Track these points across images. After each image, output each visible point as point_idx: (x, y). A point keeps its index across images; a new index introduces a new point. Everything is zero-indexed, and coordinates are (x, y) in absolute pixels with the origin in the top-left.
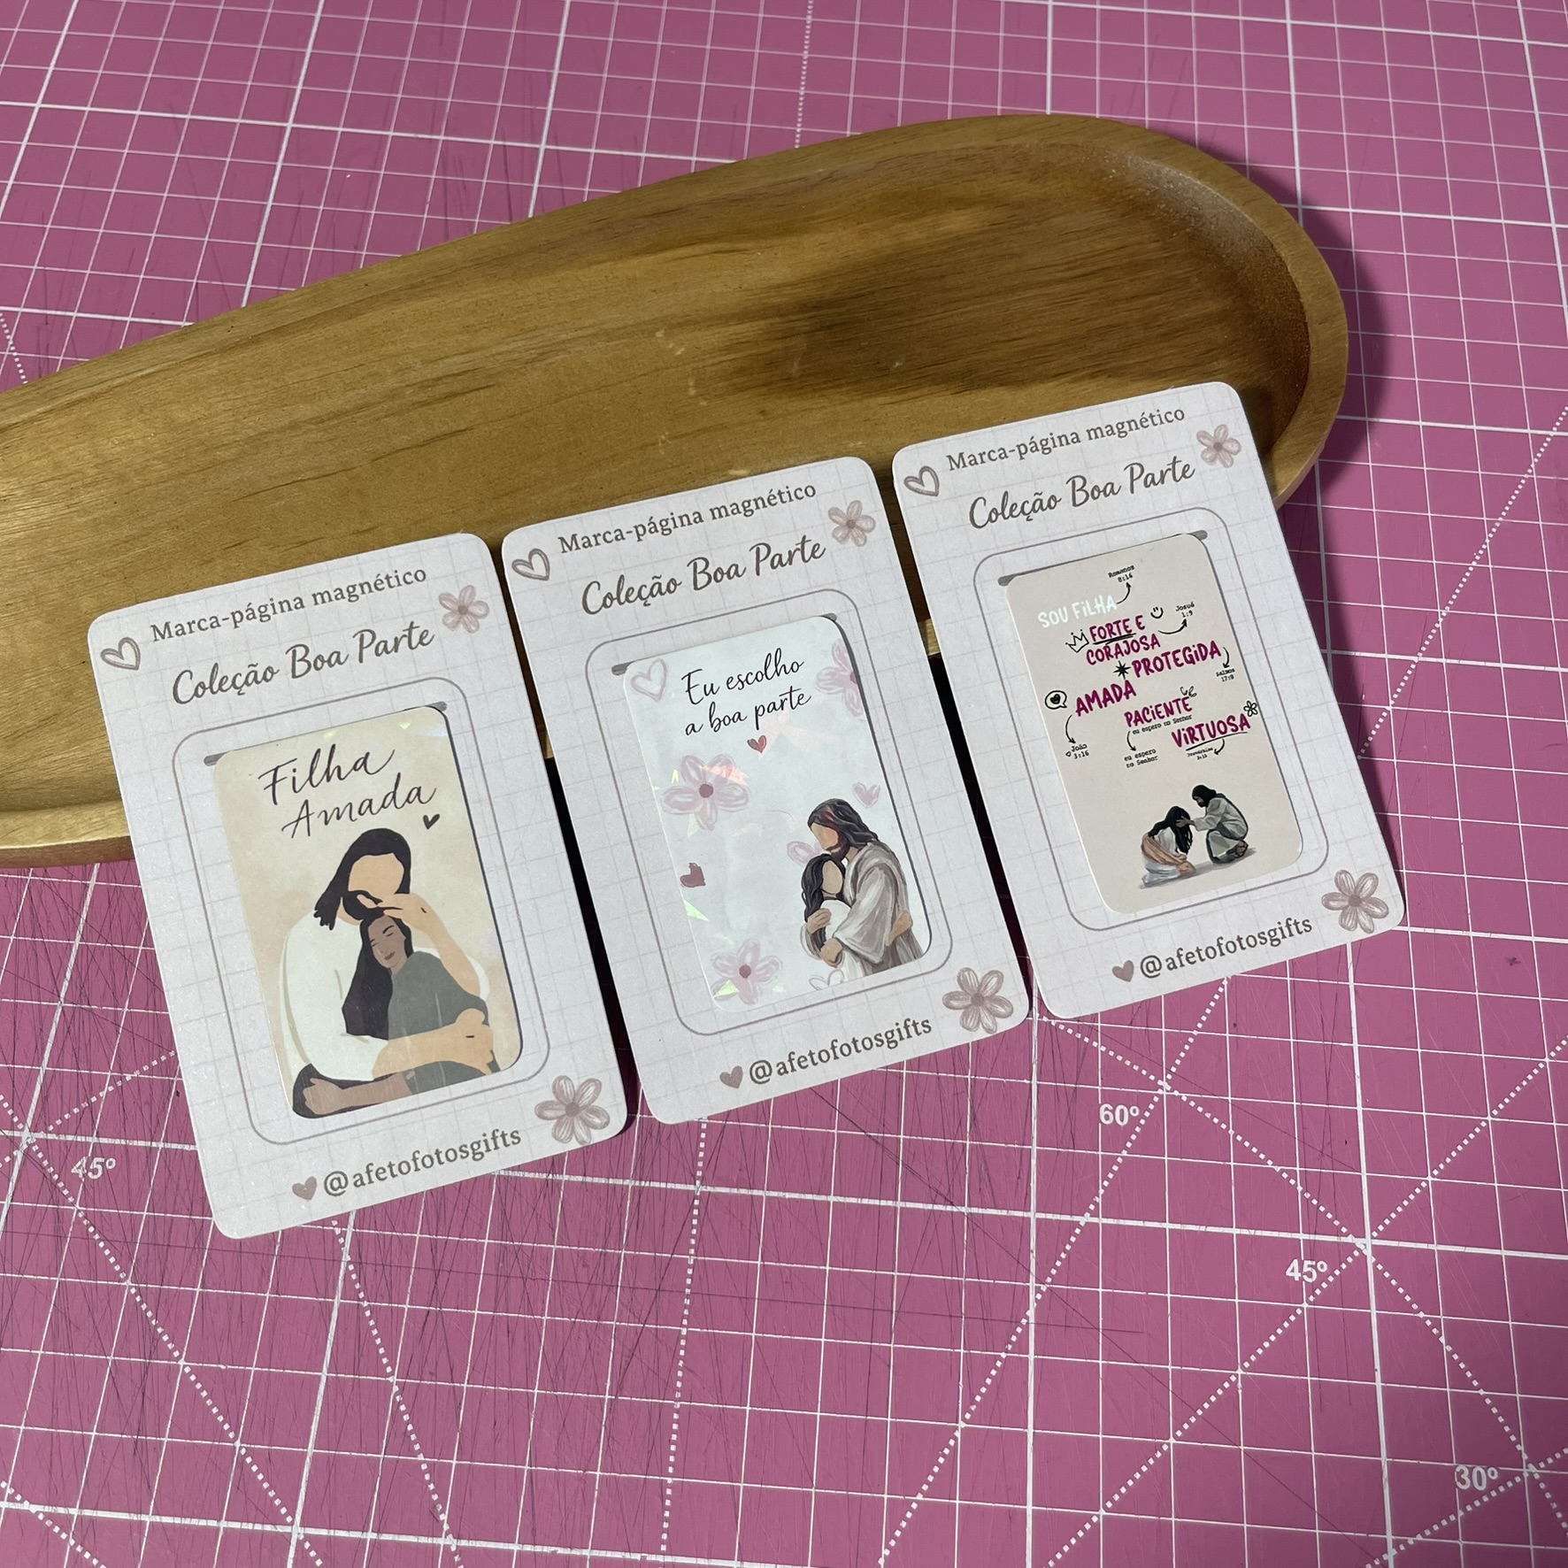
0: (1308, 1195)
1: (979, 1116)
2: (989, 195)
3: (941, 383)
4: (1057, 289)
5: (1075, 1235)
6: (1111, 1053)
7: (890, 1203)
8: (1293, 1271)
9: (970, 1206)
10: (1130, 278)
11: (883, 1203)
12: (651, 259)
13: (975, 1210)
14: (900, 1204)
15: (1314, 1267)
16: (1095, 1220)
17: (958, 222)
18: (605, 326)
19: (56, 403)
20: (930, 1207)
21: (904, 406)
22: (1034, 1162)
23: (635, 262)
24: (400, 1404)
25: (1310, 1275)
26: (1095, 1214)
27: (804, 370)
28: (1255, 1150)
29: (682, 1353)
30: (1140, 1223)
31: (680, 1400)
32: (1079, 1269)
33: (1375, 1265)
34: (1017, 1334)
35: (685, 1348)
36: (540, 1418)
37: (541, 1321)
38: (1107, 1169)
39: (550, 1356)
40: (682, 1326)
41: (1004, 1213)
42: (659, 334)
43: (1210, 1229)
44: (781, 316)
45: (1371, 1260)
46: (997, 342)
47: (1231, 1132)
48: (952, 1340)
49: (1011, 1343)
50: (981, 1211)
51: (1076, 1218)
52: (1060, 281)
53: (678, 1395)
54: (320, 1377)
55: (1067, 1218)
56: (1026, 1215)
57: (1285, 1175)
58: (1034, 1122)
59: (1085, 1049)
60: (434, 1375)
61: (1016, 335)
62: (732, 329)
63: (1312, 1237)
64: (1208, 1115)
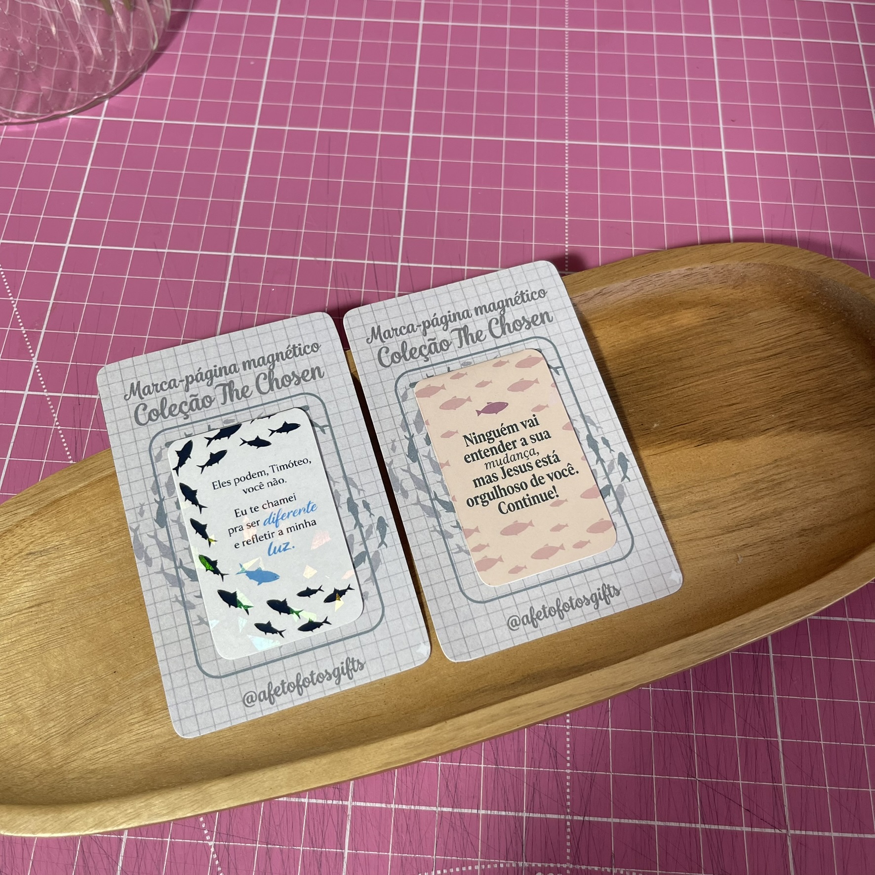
2: (706, 298)
3: (687, 439)
4: (759, 365)
17: (687, 318)
46: (722, 406)
52: (761, 359)
61: (735, 401)
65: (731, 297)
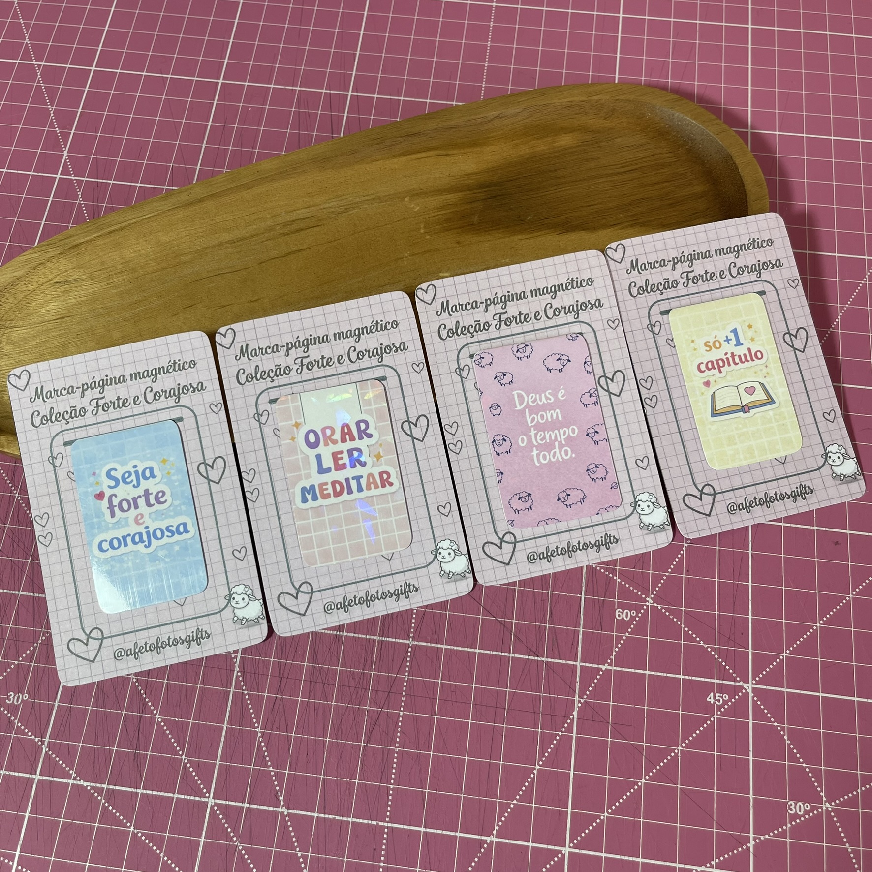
0: (720, 660)
1: (553, 612)
2: (582, 126)
3: (552, 228)
4: (616, 178)
5: (600, 675)
6: (623, 583)
7: (507, 654)
8: (710, 698)
9: (547, 658)
10: (655, 172)
11: (503, 654)
12: (404, 159)
13: (549, 660)
14: (511, 655)
15: (722, 697)
16: (610, 668)
17: (565, 140)
18: (379, 195)
19: (103, 232)
20: (527, 657)
21: (532, 240)
22: (580, 637)
23: (395, 160)
24: (261, 742)
25: (719, 701)
26: (610, 665)
27: (480, 220)
28: (694, 636)
29: (400, 724)
30: (633, 671)
31: (398, 747)
32: (601, 692)
33: (753, 698)
34: (567, 723)
35: (401, 722)
36: (329, 753)
37: (331, 705)
38: (618, 642)
39: (335, 722)
40: (400, 711)
41: (564, 662)
42: (406, 199)
43: (669, 675)
44: (470, 190)
45: (751, 695)
46: (583, 206)
47: (683, 626)
48: (535, 725)
49: (564, 727)
50: (552, 660)
51: (600, 666)
52: (618, 174)
53: (397, 745)
54: (223, 727)
55: (596, 666)
56: (575, 663)
57: (709, 649)
58: (582, 617)
59: (610, 580)
60: (278, 729)
61: (593, 203)
62: (444, 197)
63: (721, 682)
64: (671, 617)
65: (602, 125)
